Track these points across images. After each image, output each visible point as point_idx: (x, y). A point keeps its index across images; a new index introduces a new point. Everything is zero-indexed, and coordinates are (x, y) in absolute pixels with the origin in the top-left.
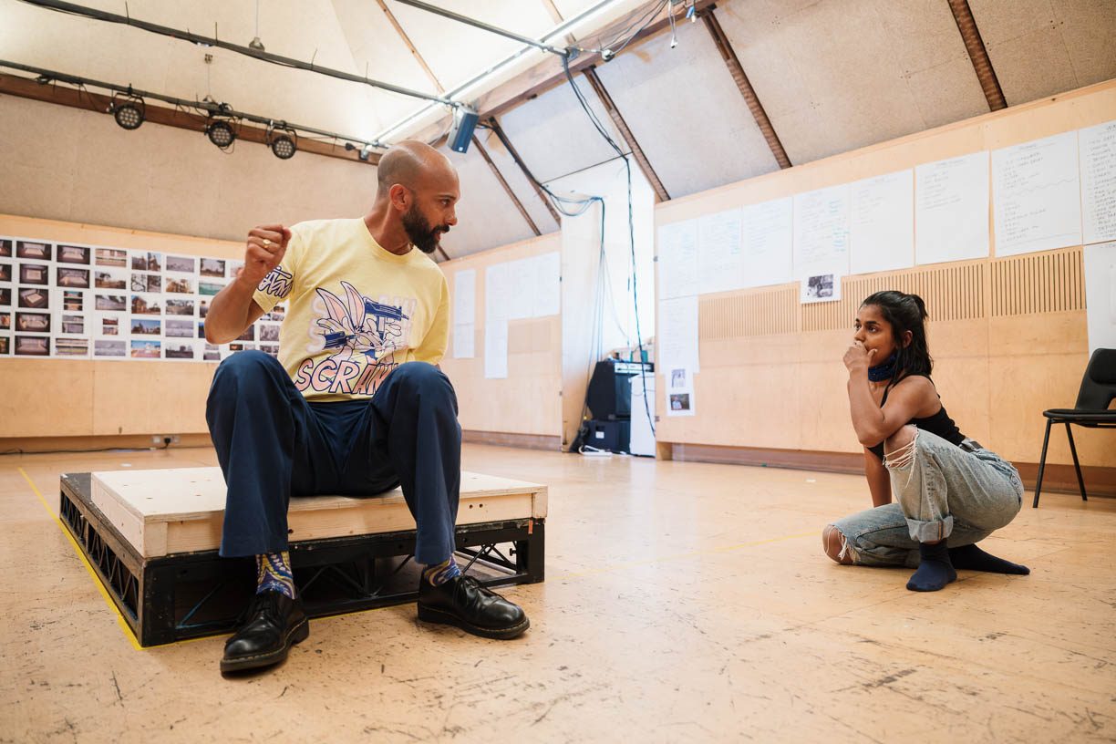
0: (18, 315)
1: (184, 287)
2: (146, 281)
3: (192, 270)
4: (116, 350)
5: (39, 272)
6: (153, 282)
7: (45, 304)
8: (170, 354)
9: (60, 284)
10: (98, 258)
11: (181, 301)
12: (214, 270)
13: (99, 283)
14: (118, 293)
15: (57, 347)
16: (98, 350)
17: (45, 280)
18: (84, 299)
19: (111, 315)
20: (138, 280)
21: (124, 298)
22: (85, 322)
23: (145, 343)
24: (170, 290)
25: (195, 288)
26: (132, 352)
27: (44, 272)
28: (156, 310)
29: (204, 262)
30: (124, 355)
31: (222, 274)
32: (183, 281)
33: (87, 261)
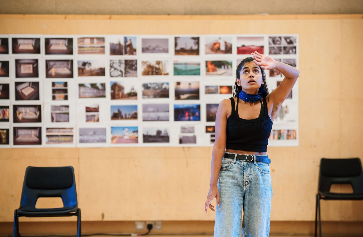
0: (15, 107)
1: (159, 69)
2: (123, 66)
3: (166, 51)
4: (97, 137)
5: (31, 66)
6: (130, 66)
7: (36, 96)
8: (147, 139)
9: (48, 76)
10: (80, 47)
11: (156, 84)
12: (188, 48)
13: (82, 72)
14: (98, 80)
15: (48, 136)
16: (82, 137)
17: (35, 74)
18: (69, 88)
19: (92, 103)
20: (116, 66)
21: (103, 85)
22: (71, 111)
23: (124, 128)
24: (146, 73)
25: (169, 69)
26: (113, 139)
27: (35, 65)
28: (133, 95)
29: (179, 41)
30: (104, 141)
31: (196, 52)
32: (158, 63)
33: (70, 52)
